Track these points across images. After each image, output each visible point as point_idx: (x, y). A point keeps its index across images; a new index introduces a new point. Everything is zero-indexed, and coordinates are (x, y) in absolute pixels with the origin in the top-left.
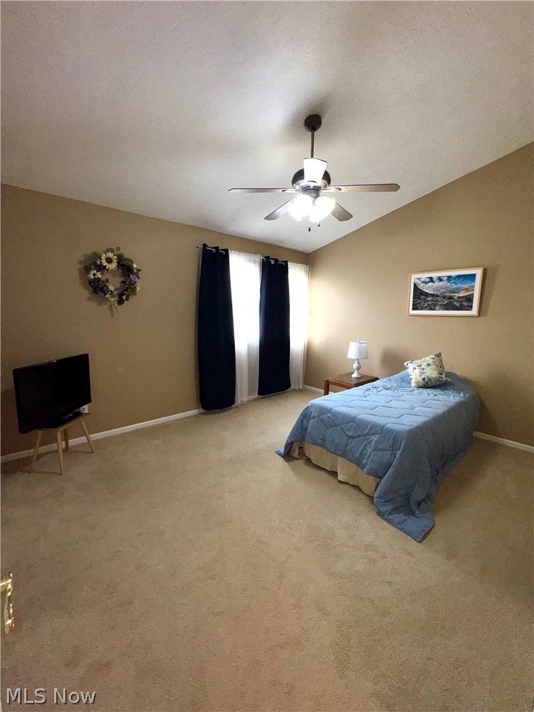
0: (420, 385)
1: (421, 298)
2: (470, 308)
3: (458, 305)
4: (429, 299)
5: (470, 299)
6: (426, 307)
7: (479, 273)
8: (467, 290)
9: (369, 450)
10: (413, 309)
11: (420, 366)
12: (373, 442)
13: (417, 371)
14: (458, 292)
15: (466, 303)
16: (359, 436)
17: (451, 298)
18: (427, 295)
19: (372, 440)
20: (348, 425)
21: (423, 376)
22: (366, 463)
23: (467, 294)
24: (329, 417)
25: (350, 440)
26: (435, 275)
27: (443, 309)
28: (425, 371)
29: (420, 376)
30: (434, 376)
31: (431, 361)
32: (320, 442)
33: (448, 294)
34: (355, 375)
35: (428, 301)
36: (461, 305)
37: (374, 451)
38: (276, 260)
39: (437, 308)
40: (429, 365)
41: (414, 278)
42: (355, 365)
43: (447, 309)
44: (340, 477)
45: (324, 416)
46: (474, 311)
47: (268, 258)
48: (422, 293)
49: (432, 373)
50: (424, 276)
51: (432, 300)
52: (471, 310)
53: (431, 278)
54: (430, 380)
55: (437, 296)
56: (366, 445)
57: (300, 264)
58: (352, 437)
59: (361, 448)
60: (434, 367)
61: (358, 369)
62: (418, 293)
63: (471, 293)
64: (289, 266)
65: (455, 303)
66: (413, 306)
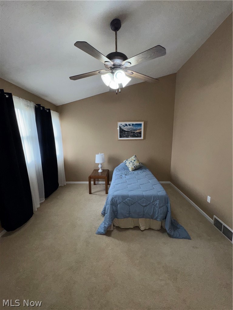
0: (134, 169)
1: (123, 133)
2: (141, 136)
3: (137, 135)
4: (126, 133)
5: (140, 133)
6: (125, 136)
7: (142, 123)
8: (139, 129)
9: (157, 209)
10: (120, 137)
11: (131, 162)
12: (157, 205)
13: (131, 164)
14: (136, 131)
15: (139, 135)
16: (149, 204)
17: (134, 133)
18: (125, 131)
19: (156, 204)
20: (142, 200)
21: (134, 166)
22: (158, 216)
23: (140, 131)
24: (129, 200)
25: (145, 208)
26: (128, 123)
27: (131, 137)
28: (134, 163)
29: (133, 166)
30: (138, 165)
31: (135, 159)
32: (128, 215)
33: (133, 131)
34: (100, 171)
35: (126, 134)
36: (138, 135)
37: (159, 208)
38: (43, 107)
39: (129, 137)
40: (135, 161)
41: (119, 124)
42: (100, 166)
43: (133, 137)
44: (142, 228)
45: (126, 200)
46: (142, 138)
47: (39, 105)
48: (123, 130)
49: (137, 164)
50: (123, 123)
51: (127, 134)
52: (141, 137)
53: (126, 124)
54: (137, 167)
55: (129, 132)
56: (154, 208)
57: (55, 112)
58: (146, 206)
59: (153, 210)
60: (136, 161)
61: (101, 168)
62: (122, 131)
63: (141, 131)
64: (51, 112)
65: (136, 135)
66: (120, 136)
